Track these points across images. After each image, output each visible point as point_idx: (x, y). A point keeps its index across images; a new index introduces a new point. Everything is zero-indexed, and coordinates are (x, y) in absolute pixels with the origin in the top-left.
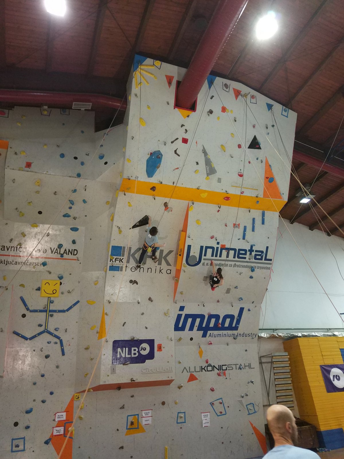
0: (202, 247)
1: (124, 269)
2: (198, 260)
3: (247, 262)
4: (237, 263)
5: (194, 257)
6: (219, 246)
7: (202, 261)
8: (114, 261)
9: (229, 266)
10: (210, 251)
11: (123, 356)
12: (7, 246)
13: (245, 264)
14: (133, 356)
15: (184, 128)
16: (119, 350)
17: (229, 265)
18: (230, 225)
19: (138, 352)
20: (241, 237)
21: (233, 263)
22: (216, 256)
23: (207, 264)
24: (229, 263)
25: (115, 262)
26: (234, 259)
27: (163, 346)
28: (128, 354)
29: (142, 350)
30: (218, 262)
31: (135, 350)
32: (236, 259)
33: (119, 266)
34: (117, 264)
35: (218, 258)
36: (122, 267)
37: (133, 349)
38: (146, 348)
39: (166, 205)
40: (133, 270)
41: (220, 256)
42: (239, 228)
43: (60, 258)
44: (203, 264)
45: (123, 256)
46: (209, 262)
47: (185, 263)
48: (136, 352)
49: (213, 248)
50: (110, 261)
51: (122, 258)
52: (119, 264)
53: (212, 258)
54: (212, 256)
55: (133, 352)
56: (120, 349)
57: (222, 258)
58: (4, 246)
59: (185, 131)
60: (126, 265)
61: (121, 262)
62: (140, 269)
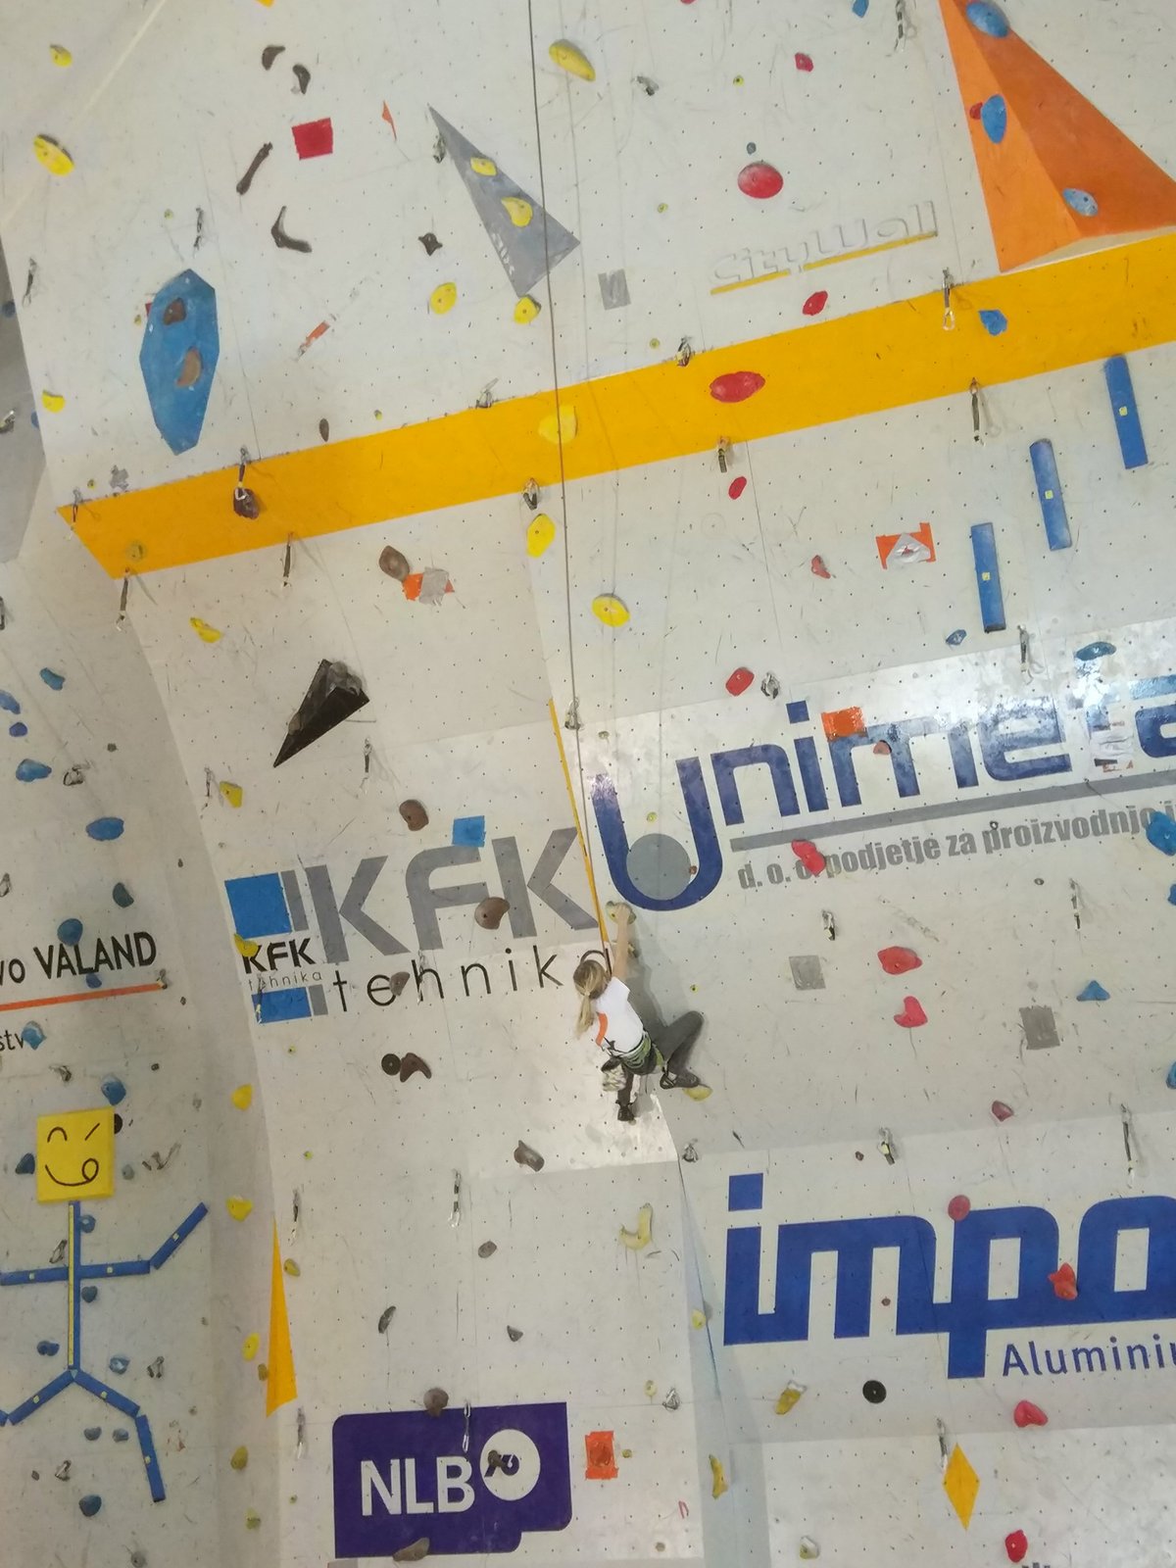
0: (689, 773)
1: (332, 997)
2: (695, 861)
3: (1089, 788)
4: (1009, 818)
5: (661, 843)
6: (814, 728)
7: (731, 861)
8: (266, 964)
9: (952, 852)
10: (755, 784)
11: (393, 1506)
13: (1086, 807)
14: (445, 1506)
15: (285, 62)
16: (369, 1471)
17: (945, 845)
18: (855, 557)
19: (476, 1480)
20: (973, 621)
21: (975, 824)
22: (817, 802)
23: (775, 873)
24: (942, 828)
25: (273, 967)
26: (968, 793)
27: (619, 1443)
28: (420, 1499)
29: (498, 1471)
30: (853, 842)
31: (454, 1472)
32: (988, 786)
33: (301, 984)
34: (285, 975)
35: (836, 811)
36: (317, 990)
37: (442, 1463)
38: (515, 1461)
39: (394, 563)
40: (379, 996)
41: (851, 796)
42: (932, 559)
43: (88, 990)
44: (746, 878)
45: (302, 924)
46: (785, 856)
47: (618, 897)
48: (460, 1482)
49: (770, 755)
50: (248, 970)
51: (298, 937)
52: (299, 978)
53: (791, 822)
54: (788, 807)
55: (444, 1483)
56: (370, 1464)
57: (867, 807)
59: (294, 80)
60: (337, 973)
61: (301, 959)
62: (419, 980)
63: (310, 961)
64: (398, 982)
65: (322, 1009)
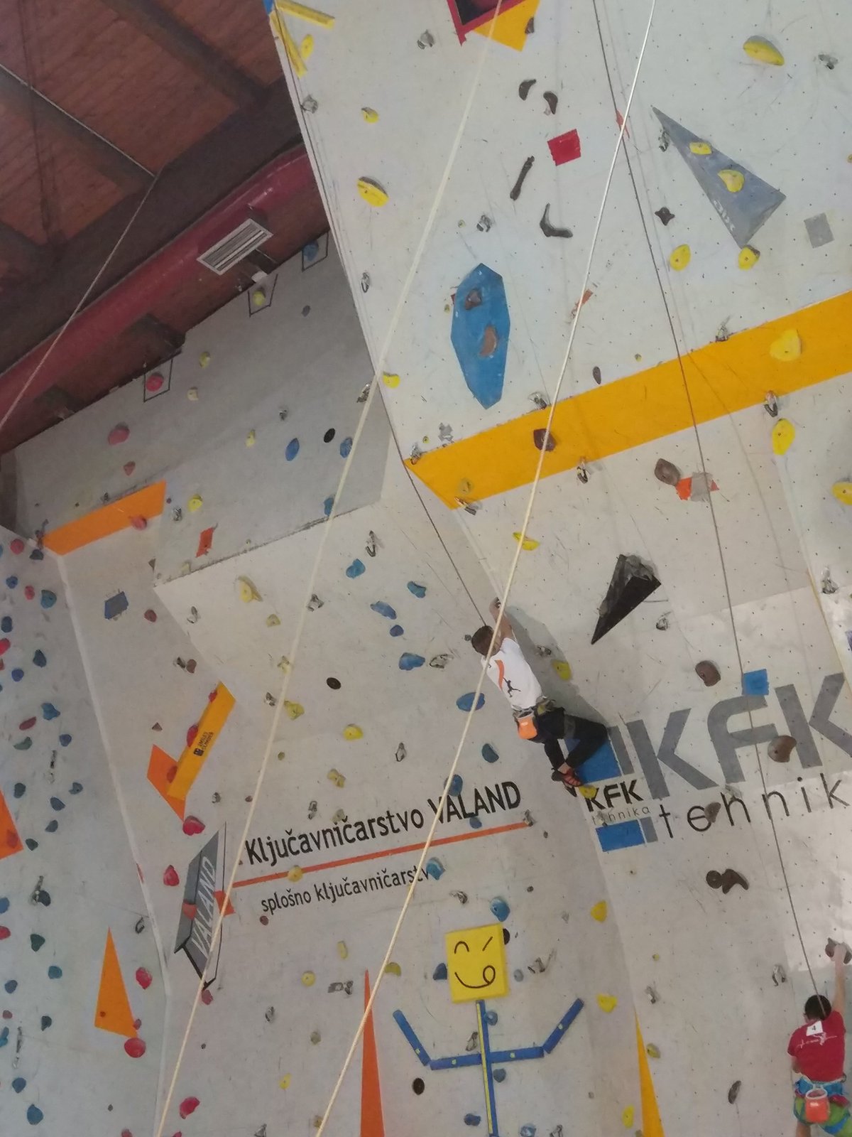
1: (659, 826)
8: (604, 803)
12: (311, 834)
15: (536, 93)
25: (610, 805)
33: (633, 818)
34: (622, 811)
36: (648, 823)
39: (665, 471)
40: (698, 823)
52: (630, 811)
58: (305, 836)
59: (545, 105)
60: (661, 806)
61: (631, 797)
62: (727, 807)
63: (639, 798)
64: (712, 811)
65: (652, 837)
